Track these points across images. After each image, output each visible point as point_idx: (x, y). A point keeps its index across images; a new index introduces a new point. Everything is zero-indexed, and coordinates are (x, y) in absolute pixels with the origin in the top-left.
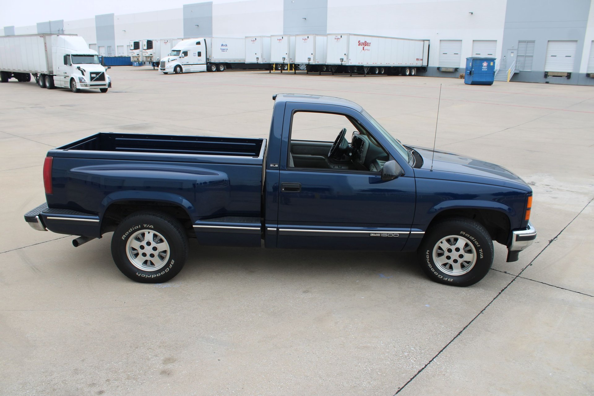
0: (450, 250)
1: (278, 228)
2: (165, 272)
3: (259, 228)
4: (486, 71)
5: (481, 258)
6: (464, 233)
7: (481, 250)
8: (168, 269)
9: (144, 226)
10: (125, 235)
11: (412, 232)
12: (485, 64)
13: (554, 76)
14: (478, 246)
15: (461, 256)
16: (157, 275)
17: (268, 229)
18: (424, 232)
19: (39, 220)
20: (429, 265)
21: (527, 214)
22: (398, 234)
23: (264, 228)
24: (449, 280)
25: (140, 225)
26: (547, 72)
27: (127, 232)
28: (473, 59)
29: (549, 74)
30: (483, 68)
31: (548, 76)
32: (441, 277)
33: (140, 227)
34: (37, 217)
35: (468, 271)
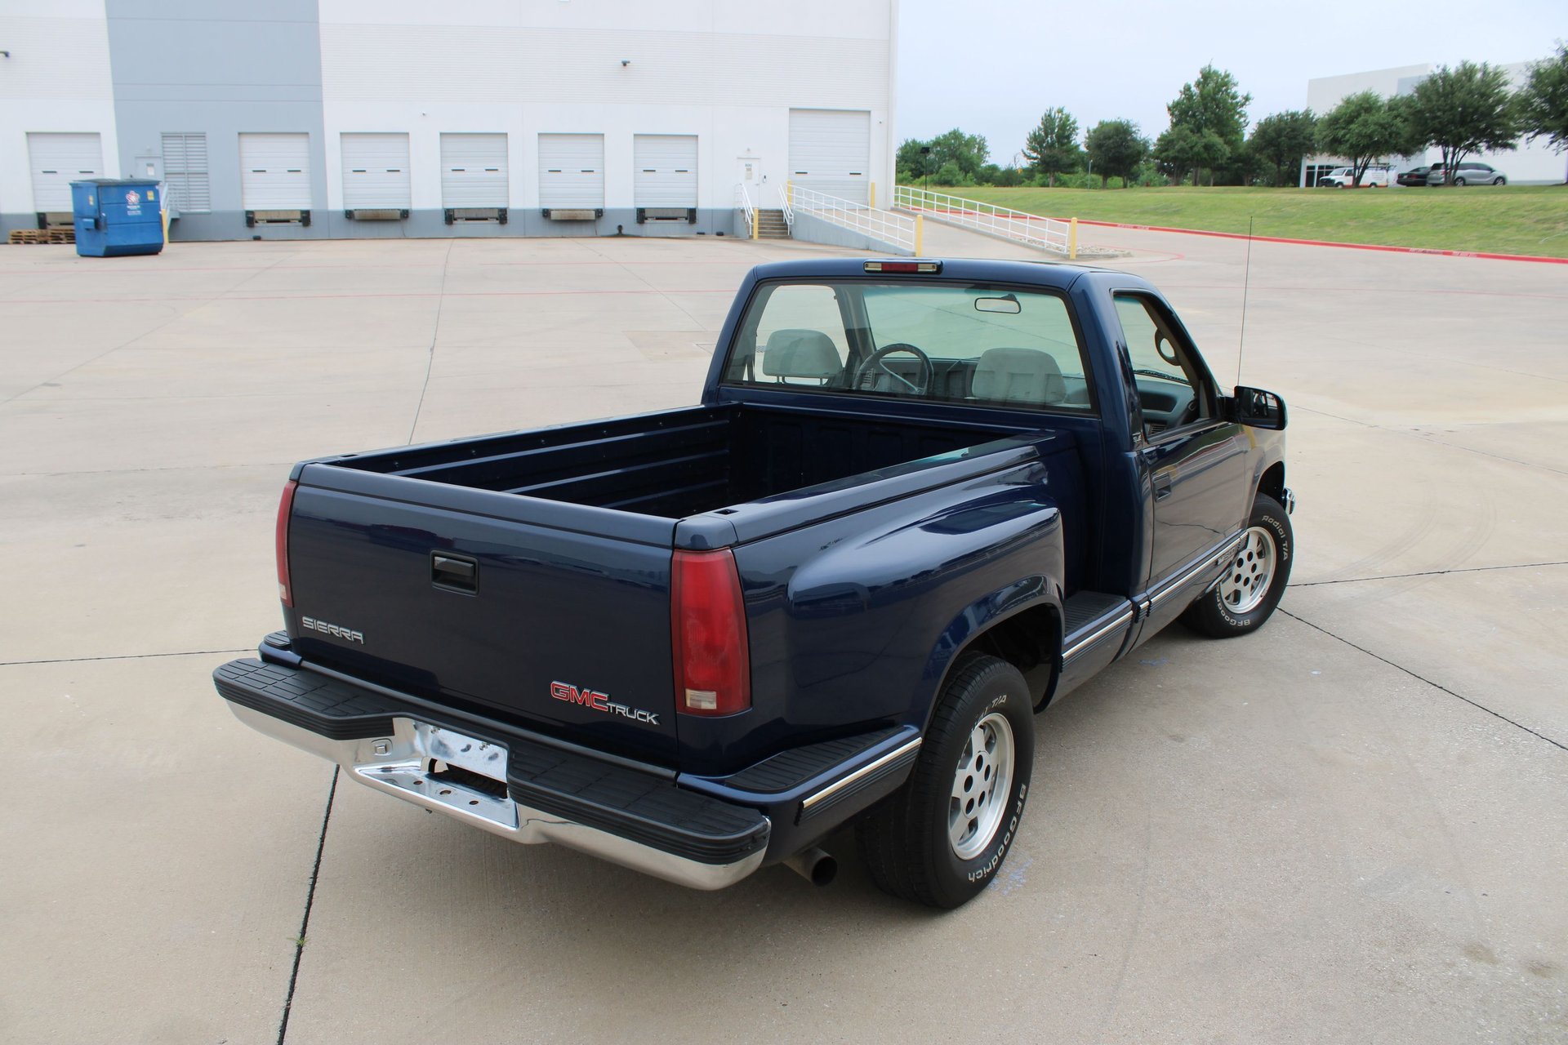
0: (1239, 563)
1: (1149, 599)
2: (1011, 832)
3: (1131, 613)
4: (138, 216)
5: (1284, 559)
6: (1267, 517)
7: (1286, 544)
8: (1014, 819)
9: (994, 703)
12: (133, 197)
13: (269, 221)
14: (1282, 537)
15: (1254, 568)
16: (1000, 854)
17: (1142, 606)
20: (1219, 605)
24: (1246, 623)
25: (987, 708)
26: (252, 212)
29: (257, 217)
30: (129, 210)
31: (257, 222)
32: (1233, 622)
35: (1264, 594)
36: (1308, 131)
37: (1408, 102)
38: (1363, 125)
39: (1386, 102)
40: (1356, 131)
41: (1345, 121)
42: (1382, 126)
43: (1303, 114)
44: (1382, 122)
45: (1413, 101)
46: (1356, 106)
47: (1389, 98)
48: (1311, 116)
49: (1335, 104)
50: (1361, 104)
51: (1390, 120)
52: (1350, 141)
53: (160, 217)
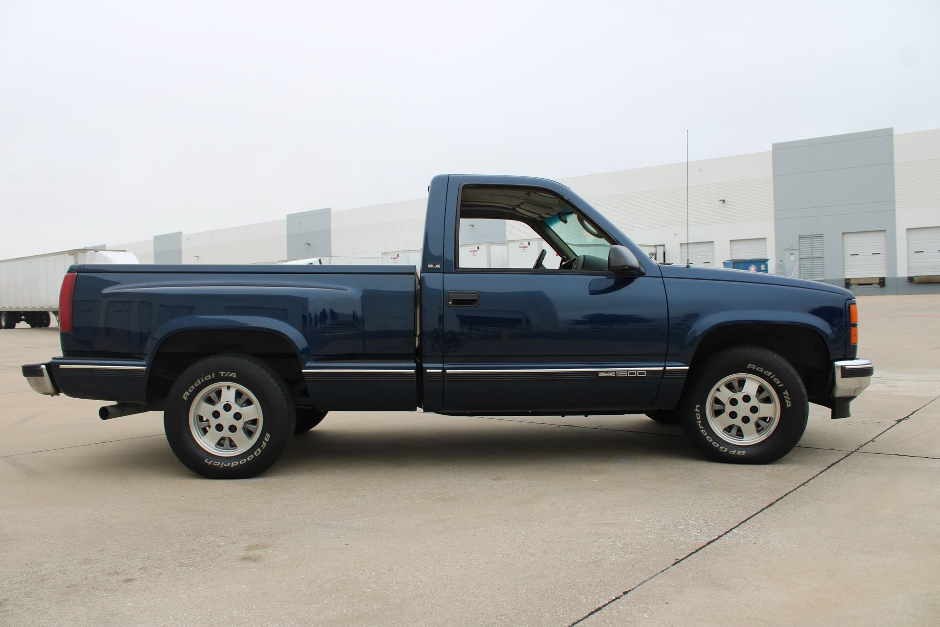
0: (734, 402)
1: (444, 370)
2: (254, 456)
3: (413, 371)
5: (788, 406)
6: (755, 366)
7: (786, 393)
8: (259, 450)
9: (221, 374)
10: (189, 392)
11: (667, 368)
12: (753, 268)
13: (859, 285)
14: (780, 386)
15: (754, 410)
16: (241, 463)
17: (428, 371)
18: (687, 368)
19: (45, 372)
20: (702, 431)
21: (853, 333)
22: (645, 372)
23: (420, 370)
24: (739, 453)
25: (213, 374)
26: (849, 279)
27: (193, 387)
28: (733, 262)
29: (852, 282)
31: (851, 285)
32: (724, 449)
33: (213, 376)
34: (44, 367)
35: (771, 434)
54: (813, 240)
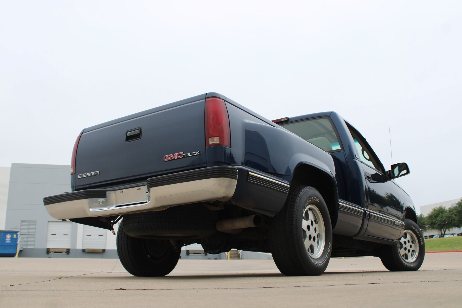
0: (405, 243)
1: (370, 212)
3: (363, 211)
4: (9, 243)
5: (422, 244)
6: (412, 227)
7: (421, 238)
8: (328, 254)
9: (315, 198)
11: (403, 223)
12: (9, 236)
13: (55, 252)
14: (419, 235)
15: (411, 246)
16: (323, 262)
17: (367, 212)
20: (399, 255)
24: (411, 265)
26: (49, 249)
27: (306, 205)
29: (51, 251)
30: (6, 241)
31: (50, 252)
32: (407, 264)
33: (312, 200)
35: (417, 257)
36: (422, 221)
37: (455, 208)
38: (442, 218)
39: (448, 209)
40: (439, 220)
41: (435, 216)
42: (448, 217)
43: (419, 216)
44: (448, 216)
45: (457, 208)
46: (438, 211)
47: (449, 208)
48: (423, 216)
49: (430, 211)
50: (439, 211)
51: (450, 215)
52: (438, 223)
53: (17, 244)
54: (30, 224)
